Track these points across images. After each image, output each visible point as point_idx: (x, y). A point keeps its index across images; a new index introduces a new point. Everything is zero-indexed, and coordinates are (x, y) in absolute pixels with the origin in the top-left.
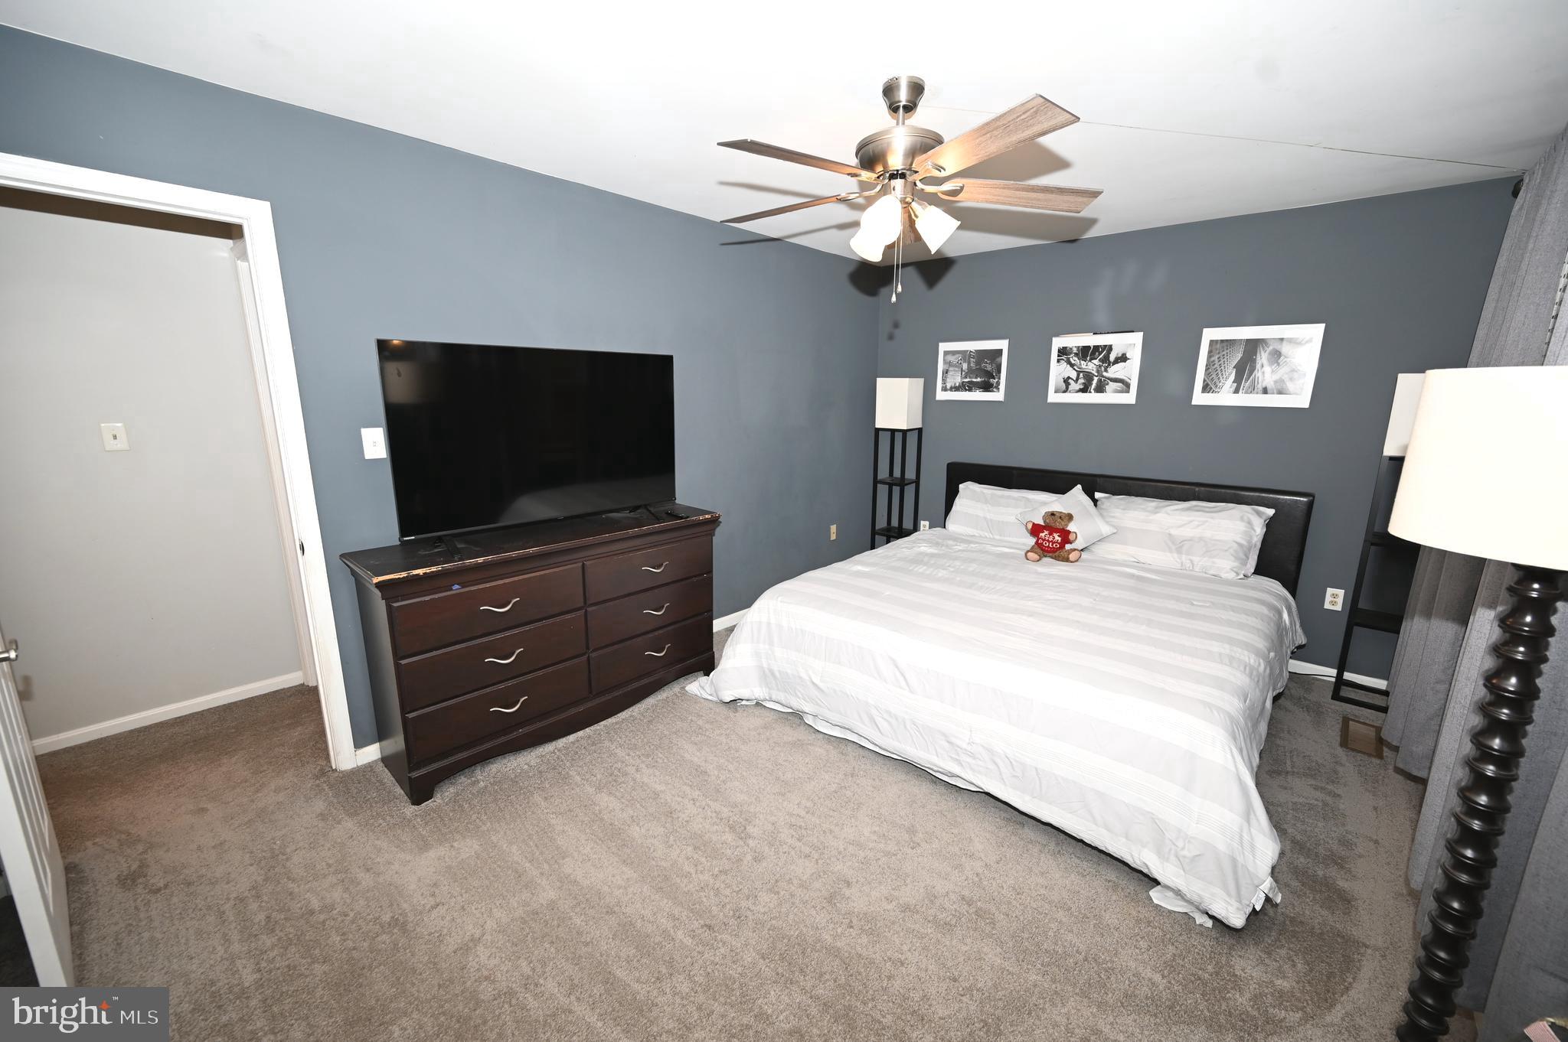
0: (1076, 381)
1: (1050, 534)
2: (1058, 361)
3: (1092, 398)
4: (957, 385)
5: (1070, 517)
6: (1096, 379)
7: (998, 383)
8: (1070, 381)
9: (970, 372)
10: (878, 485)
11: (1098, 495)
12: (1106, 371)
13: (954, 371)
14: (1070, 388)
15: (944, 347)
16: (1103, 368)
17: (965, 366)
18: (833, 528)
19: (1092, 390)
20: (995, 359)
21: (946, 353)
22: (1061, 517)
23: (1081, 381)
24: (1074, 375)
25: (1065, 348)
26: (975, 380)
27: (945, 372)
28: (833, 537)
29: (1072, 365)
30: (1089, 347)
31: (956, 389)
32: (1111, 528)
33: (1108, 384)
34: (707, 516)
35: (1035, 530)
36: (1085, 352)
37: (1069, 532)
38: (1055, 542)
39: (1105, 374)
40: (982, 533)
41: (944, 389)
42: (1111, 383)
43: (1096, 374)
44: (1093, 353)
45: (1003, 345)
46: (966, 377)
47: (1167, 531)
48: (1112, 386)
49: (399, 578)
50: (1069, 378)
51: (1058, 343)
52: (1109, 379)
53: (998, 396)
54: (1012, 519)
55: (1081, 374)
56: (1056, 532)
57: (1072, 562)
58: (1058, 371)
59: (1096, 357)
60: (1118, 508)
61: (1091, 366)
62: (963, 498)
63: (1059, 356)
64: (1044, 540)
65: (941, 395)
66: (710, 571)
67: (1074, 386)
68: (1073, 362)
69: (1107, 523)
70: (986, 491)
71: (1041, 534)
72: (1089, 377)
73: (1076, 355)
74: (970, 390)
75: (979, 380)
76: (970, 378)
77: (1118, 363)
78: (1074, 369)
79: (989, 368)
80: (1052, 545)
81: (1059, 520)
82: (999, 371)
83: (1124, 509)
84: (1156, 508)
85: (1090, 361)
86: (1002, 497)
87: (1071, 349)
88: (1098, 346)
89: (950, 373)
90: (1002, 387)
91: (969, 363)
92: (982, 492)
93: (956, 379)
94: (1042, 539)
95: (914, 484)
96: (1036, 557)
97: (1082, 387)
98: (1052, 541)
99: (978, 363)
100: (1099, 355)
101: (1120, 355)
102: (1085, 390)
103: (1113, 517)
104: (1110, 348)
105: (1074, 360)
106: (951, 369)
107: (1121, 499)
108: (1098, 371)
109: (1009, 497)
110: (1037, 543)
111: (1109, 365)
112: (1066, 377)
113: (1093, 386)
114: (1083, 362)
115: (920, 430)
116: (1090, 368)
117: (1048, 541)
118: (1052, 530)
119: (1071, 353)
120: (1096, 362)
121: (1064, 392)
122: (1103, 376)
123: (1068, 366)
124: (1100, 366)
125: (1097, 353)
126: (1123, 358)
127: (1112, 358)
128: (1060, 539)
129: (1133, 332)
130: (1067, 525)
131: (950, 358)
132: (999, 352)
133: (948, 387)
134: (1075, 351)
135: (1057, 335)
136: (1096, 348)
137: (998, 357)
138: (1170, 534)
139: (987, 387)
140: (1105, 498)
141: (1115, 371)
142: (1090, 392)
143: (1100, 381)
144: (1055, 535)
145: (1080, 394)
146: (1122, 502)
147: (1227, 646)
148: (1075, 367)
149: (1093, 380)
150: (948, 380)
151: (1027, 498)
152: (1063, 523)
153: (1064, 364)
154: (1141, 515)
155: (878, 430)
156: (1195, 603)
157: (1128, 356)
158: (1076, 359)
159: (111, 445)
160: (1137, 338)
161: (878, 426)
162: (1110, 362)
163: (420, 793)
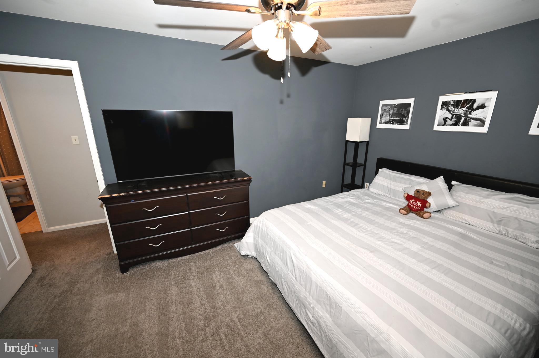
0: (451, 120)
1: (415, 202)
2: (441, 109)
3: (460, 129)
4: (387, 121)
5: (429, 194)
6: (463, 119)
7: (407, 120)
8: (447, 119)
9: (394, 115)
10: (346, 166)
11: (453, 182)
12: (470, 114)
13: (386, 114)
14: (447, 123)
15: (382, 103)
16: (468, 113)
17: (391, 112)
18: (324, 182)
19: (460, 125)
20: (407, 108)
21: (383, 106)
22: (423, 194)
23: (454, 119)
24: (450, 116)
25: (446, 102)
26: (396, 119)
27: (382, 115)
28: (324, 186)
29: (449, 111)
30: (461, 101)
31: (386, 123)
32: (455, 202)
33: (470, 121)
34: (245, 178)
35: (409, 198)
36: (458, 104)
37: (427, 202)
38: (417, 206)
39: (469, 116)
40: (385, 194)
41: (381, 123)
42: (472, 121)
43: (464, 116)
44: (463, 104)
45: (411, 101)
46: (391, 117)
47: (493, 210)
48: (473, 122)
49: (107, 197)
50: (447, 118)
51: (442, 99)
52: (472, 118)
53: (406, 127)
54: (400, 189)
55: (454, 116)
56: (419, 201)
57: (425, 218)
58: (441, 114)
59: (465, 106)
60: (463, 192)
61: (461, 111)
62: (379, 176)
63: (442, 106)
64: (411, 204)
65: (379, 126)
66: (248, 199)
67: (449, 122)
68: (450, 109)
69: (454, 199)
70: (391, 173)
71: (411, 201)
72: (459, 117)
73: (453, 105)
74: (393, 124)
75: (398, 118)
76: (393, 117)
77: (478, 109)
78: (450, 113)
79: (403, 112)
80: (416, 207)
81: (422, 195)
82: (408, 114)
83: (466, 193)
84: (488, 195)
85: (461, 108)
86: (399, 177)
87: (450, 102)
88: (467, 100)
89: (384, 115)
90: (409, 122)
91: (394, 110)
92: (389, 174)
93: (387, 118)
94: (411, 203)
95: (363, 166)
96: (405, 212)
97: (454, 123)
98: (416, 205)
99: (398, 110)
100: (467, 105)
101: (480, 105)
102: (456, 124)
103: (459, 196)
104: (474, 101)
105: (451, 108)
106: (385, 113)
107: (466, 187)
108: (465, 114)
109: (402, 178)
110: (408, 205)
111: (473, 110)
112: (445, 117)
113: (461, 123)
114: (456, 109)
115: (368, 142)
116: (460, 112)
117: (414, 205)
118: (417, 199)
119: (449, 104)
120: (464, 109)
121: (443, 125)
122: (468, 117)
123: (447, 111)
124: (467, 111)
125: (466, 104)
126: (483, 106)
127: (475, 106)
128: (421, 205)
129: (491, 91)
130: (427, 198)
131: (385, 108)
132: (409, 104)
133: (383, 121)
134: (452, 103)
135: (442, 95)
136: (466, 101)
137: (408, 107)
138: (494, 212)
139: (401, 122)
140: (457, 185)
141: (477, 114)
142: (459, 126)
143: (465, 120)
144: (418, 202)
145: (453, 127)
146: (466, 189)
147: (499, 306)
148: (451, 112)
149: (461, 119)
150: (383, 119)
151: (412, 180)
152: (424, 197)
153: (445, 110)
154: (477, 198)
155: (347, 142)
156: (494, 262)
157: (486, 105)
158: (452, 107)
159: (74, 143)
160: (494, 95)
161: (347, 139)
162: (473, 109)
163: (124, 269)
